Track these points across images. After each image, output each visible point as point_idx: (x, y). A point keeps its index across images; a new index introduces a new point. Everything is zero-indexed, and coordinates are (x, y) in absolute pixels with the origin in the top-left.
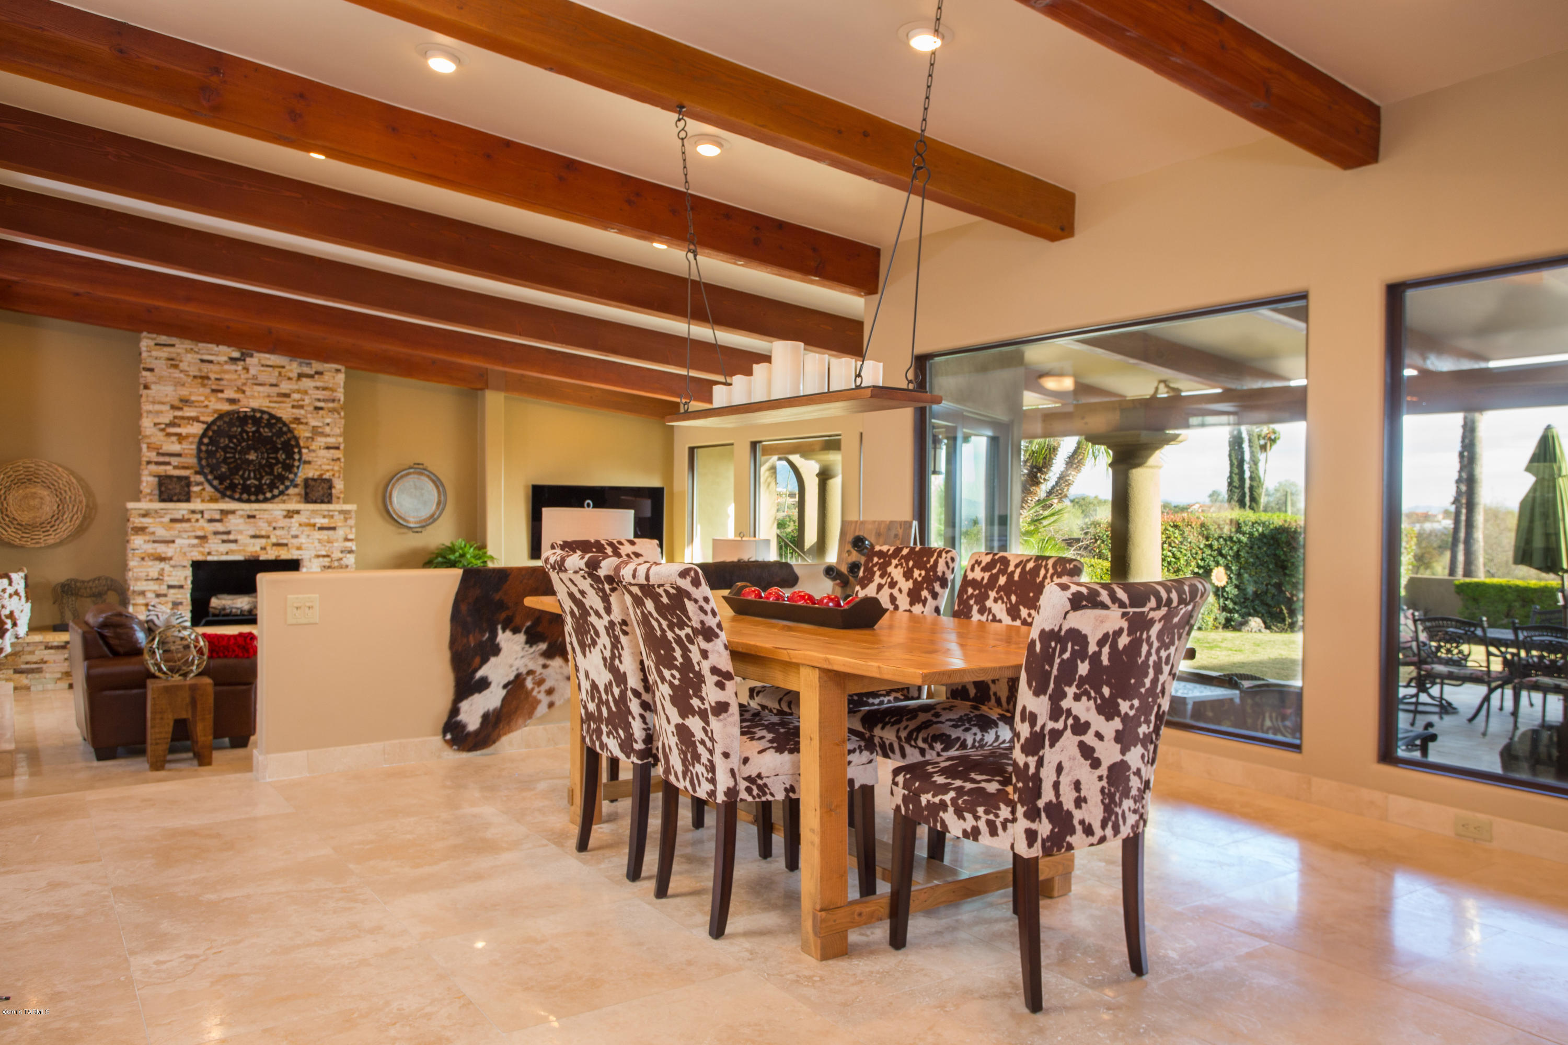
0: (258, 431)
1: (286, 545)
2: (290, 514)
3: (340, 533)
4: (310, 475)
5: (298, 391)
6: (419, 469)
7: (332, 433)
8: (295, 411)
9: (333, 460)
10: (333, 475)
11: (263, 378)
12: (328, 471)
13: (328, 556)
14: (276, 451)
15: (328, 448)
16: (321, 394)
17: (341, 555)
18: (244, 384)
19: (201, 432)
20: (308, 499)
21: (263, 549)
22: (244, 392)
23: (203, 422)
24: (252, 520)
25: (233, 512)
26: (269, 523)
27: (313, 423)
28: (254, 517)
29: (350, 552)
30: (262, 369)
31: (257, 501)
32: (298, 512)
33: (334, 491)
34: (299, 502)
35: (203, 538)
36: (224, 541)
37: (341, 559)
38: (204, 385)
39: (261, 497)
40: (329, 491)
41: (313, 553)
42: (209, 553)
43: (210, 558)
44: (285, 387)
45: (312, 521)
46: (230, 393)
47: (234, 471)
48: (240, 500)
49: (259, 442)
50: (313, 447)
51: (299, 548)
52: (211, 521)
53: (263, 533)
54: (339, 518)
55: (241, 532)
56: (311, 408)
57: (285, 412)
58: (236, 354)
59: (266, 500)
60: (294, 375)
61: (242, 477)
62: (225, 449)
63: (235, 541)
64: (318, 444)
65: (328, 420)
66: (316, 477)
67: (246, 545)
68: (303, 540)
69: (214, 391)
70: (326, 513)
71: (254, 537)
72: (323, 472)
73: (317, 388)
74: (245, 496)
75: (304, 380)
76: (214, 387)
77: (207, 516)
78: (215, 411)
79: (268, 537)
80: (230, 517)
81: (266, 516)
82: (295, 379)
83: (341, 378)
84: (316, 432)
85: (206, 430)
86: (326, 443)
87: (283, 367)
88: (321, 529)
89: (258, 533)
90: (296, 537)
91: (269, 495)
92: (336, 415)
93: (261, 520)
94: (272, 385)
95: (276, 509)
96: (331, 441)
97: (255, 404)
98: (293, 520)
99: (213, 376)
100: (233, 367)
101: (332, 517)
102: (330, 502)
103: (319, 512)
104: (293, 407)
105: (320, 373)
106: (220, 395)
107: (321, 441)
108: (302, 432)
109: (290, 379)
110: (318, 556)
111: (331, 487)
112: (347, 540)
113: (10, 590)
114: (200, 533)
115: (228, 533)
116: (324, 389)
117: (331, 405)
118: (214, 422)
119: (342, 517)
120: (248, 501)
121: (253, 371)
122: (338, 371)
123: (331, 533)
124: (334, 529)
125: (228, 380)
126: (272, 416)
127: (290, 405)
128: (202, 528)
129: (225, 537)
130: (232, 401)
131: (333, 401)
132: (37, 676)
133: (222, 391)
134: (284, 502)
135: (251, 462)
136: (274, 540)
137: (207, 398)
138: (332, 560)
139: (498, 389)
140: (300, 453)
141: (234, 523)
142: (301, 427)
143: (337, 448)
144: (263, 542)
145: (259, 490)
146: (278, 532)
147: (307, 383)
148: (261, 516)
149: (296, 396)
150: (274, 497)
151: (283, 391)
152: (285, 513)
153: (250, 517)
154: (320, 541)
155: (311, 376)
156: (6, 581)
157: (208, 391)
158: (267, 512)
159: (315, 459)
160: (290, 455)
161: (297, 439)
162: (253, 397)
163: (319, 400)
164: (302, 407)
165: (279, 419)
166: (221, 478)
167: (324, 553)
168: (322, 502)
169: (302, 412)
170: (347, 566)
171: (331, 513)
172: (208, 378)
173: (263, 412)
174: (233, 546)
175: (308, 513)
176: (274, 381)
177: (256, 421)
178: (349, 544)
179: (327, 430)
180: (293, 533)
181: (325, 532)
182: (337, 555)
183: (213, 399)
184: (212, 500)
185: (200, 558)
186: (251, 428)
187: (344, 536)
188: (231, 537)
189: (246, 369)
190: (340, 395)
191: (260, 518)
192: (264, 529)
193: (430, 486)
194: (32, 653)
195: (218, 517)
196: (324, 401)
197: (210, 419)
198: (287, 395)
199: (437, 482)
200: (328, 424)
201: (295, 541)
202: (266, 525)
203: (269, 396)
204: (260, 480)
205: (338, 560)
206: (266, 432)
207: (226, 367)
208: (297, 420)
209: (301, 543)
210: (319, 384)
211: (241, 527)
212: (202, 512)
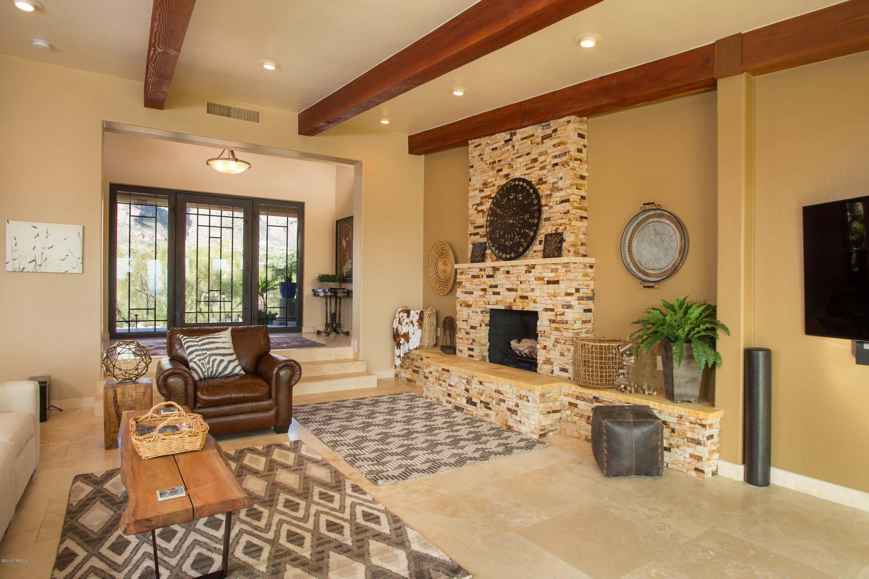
0: (517, 197)
1: (526, 298)
2: (530, 269)
3: (563, 287)
4: (549, 231)
5: (544, 153)
7: (563, 187)
9: (565, 213)
10: (565, 228)
12: (561, 225)
13: (552, 310)
14: (524, 212)
16: (557, 151)
18: (513, 159)
20: (544, 254)
21: (515, 300)
22: (512, 166)
23: (492, 198)
24: (508, 275)
25: (498, 269)
26: (518, 278)
27: (552, 180)
28: (509, 272)
30: (522, 142)
31: (511, 258)
32: (536, 267)
33: (564, 245)
34: (540, 257)
36: (495, 293)
37: (563, 314)
39: (513, 255)
40: (559, 245)
41: (544, 306)
44: (534, 152)
45: (543, 275)
46: (505, 171)
47: (502, 235)
48: (502, 258)
49: (516, 206)
50: (551, 204)
51: (535, 301)
52: (489, 276)
53: (514, 287)
54: (562, 271)
55: (502, 286)
56: (550, 167)
57: (533, 176)
58: (508, 137)
59: (516, 257)
61: (504, 238)
62: (498, 217)
63: (499, 293)
64: (555, 199)
65: (561, 175)
66: (553, 232)
68: (537, 293)
69: (498, 171)
70: (553, 267)
71: (510, 290)
72: (557, 227)
73: (555, 146)
74: (504, 256)
76: (497, 168)
78: (499, 187)
79: (516, 290)
81: (515, 271)
82: (540, 143)
83: (570, 129)
84: (555, 189)
85: (491, 204)
86: (561, 197)
87: (533, 135)
88: (549, 282)
89: (511, 286)
90: (533, 290)
91: (517, 252)
92: (567, 168)
93: (513, 275)
94: (527, 154)
95: (522, 265)
96: (563, 194)
98: (531, 274)
99: (498, 160)
100: (506, 148)
101: (557, 270)
102: (560, 255)
103: (548, 266)
105: (556, 130)
106: (501, 173)
107: (558, 196)
108: (545, 191)
109: (538, 144)
110: (547, 310)
111: (562, 240)
112: (568, 294)
115: (496, 286)
116: (561, 144)
117: (564, 159)
118: (495, 196)
119: (564, 270)
120: (505, 259)
121: (518, 146)
122: (570, 122)
123: (556, 286)
124: (557, 282)
125: (503, 160)
126: (524, 182)
127: (538, 168)
130: (507, 176)
131: (567, 153)
133: (501, 170)
134: (526, 258)
135: (509, 225)
136: (520, 293)
137: (495, 178)
138: (556, 314)
140: (541, 211)
142: (543, 186)
143: (568, 201)
144: (514, 294)
145: (512, 249)
146: (523, 286)
147: (547, 144)
148: (513, 272)
150: (520, 254)
152: (525, 268)
153: (507, 272)
154: (546, 295)
155: (552, 136)
157: (495, 172)
158: (516, 268)
159: (552, 215)
160: (534, 214)
161: (539, 198)
163: (556, 157)
164: (545, 167)
165: (531, 183)
166: (494, 242)
167: (551, 306)
168: (553, 256)
169: (544, 172)
170: (567, 322)
171: (556, 267)
173: (521, 180)
174: (498, 297)
175: (540, 267)
177: (516, 189)
178: (568, 298)
180: (532, 286)
181: (551, 286)
182: (559, 310)
183: (497, 178)
184: (496, 260)
186: (512, 196)
187: (565, 291)
188: (498, 290)
190: (570, 146)
191: (512, 274)
192: (514, 282)
193: (672, 229)
195: (491, 273)
198: (537, 160)
200: (561, 178)
201: (532, 294)
202: (516, 279)
203: (526, 165)
205: (561, 315)
206: (520, 197)
207: (503, 149)
208: (541, 181)
209: (536, 297)
210: (556, 141)
211: (503, 281)
212: (485, 270)
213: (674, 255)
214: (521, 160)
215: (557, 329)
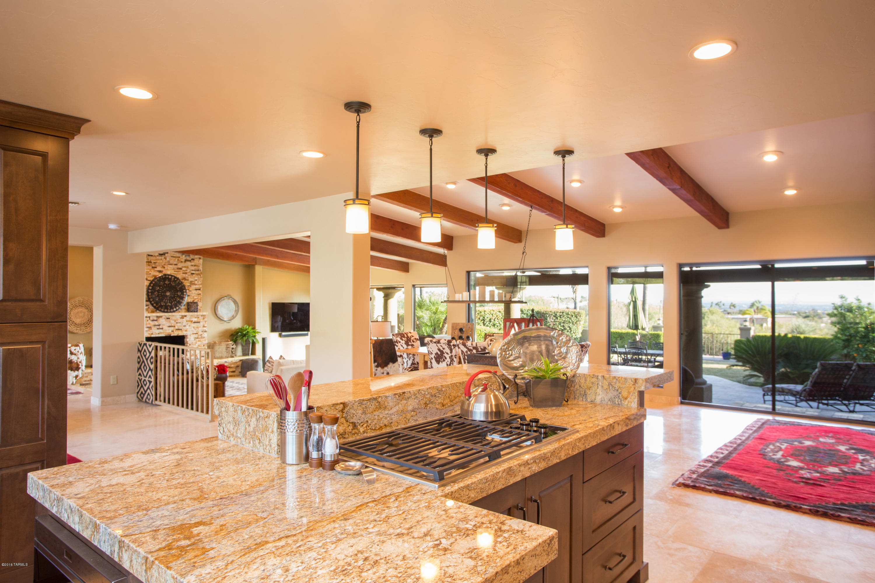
0: (170, 283)
1: (181, 329)
2: (183, 317)
3: (201, 324)
4: (189, 301)
5: (185, 267)
6: (229, 297)
7: (198, 284)
8: (184, 275)
9: (198, 294)
10: (198, 301)
11: (171, 262)
12: (196, 299)
13: (197, 333)
14: (178, 291)
15: (196, 290)
16: (193, 268)
17: (202, 333)
18: (165, 265)
19: (148, 284)
20: (188, 310)
21: (173, 331)
22: (164, 268)
23: (149, 280)
24: (168, 320)
25: (161, 317)
26: (175, 321)
27: (190, 279)
28: (169, 318)
29: (206, 331)
30: (172, 258)
31: (171, 312)
32: (186, 316)
33: (199, 307)
34: (185, 312)
35: (150, 328)
36: (158, 329)
38: (149, 265)
39: (172, 310)
41: (192, 332)
42: (152, 334)
43: (152, 336)
44: (180, 265)
45: (191, 319)
46: (159, 268)
47: (161, 300)
48: (164, 312)
49: (170, 288)
50: (190, 290)
51: (186, 331)
52: (153, 320)
53: (173, 325)
54: (201, 318)
55: (163, 325)
56: (190, 274)
57: (180, 276)
58: (162, 253)
59: (174, 312)
60: (183, 260)
61: (165, 302)
62: (158, 291)
63: (162, 329)
64: (192, 288)
65: (196, 278)
66: (191, 301)
67: (166, 330)
68: (187, 327)
69: (153, 267)
70: (196, 316)
71: (169, 326)
72: (194, 299)
73: (192, 265)
74: (166, 310)
75: (187, 262)
76: (153, 266)
77: (151, 319)
78: (153, 276)
79: (174, 326)
80: (160, 319)
81: (174, 318)
83: (201, 261)
84: (192, 283)
85: (150, 284)
88: (194, 322)
89: (170, 325)
90: (185, 326)
91: (175, 309)
92: (199, 276)
93: (172, 320)
94: (175, 265)
95: (177, 315)
96: (197, 287)
97: (169, 272)
98: (184, 319)
99: (153, 262)
100: (160, 258)
101: (198, 318)
102: (197, 312)
103: (193, 316)
104: (183, 273)
105: (193, 259)
106: (155, 269)
107: (194, 287)
108: (186, 283)
109: (182, 262)
110: (193, 334)
111: (197, 306)
112: (204, 326)
113: (80, 352)
114: (149, 326)
115: (159, 325)
116: (195, 266)
117: (197, 272)
118: (153, 280)
119: (202, 317)
120: (167, 312)
121: (168, 259)
122: (200, 258)
123: (198, 324)
124: (199, 322)
125: (159, 263)
126: (175, 277)
128: (149, 324)
129: (158, 327)
130: (160, 272)
131: (198, 270)
132: (89, 386)
133: (156, 267)
134: (179, 312)
135: (167, 296)
136: (177, 328)
137: (150, 270)
138: (198, 335)
139: (260, 264)
140: (186, 292)
141: (162, 321)
142: (186, 281)
143: (200, 290)
144: (172, 328)
145: (171, 308)
146: (178, 324)
147: (188, 264)
148: (172, 318)
149: (184, 269)
150: (177, 310)
151: (180, 267)
152: (181, 317)
153: (168, 318)
154: (194, 327)
155: (190, 261)
156: (78, 347)
157: (151, 267)
158: (174, 316)
159: (191, 294)
160: (183, 293)
161: (184, 286)
162: (167, 269)
163: (193, 270)
164: (186, 273)
165: (178, 279)
166: (157, 303)
167: (195, 332)
168: (195, 312)
169: (187, 275)
170: (204, 338)
171: (198, 316)
172: (151, 262)
173: (172, 276)
174: (161, 331)
175: (189, 316)
176: (175, 263)
177: (170, 280)
178: (205, 328)
179: (196, 282)
180: (184, 324)
181: (196, 324)
182: (200, 333)
183: (153, 271)
184: (153, 312)
185: (149, 336)
186: (167, 282)
188: (161, 327)
189: (165, 258)
190: (201, 268)
192: (173, 323)
193: (232, 304)
194: (87, 377)
195: (155, 319)
196: (194, 270)
197: (152, 279)
198: (181, 269)
199: (235, 302)
200: (196, 280)
201: (184, 328)
203: (174, 269)
204: (171, 303)
206: (173, 284)
207: (158, 258)
208: (184, 279)
209: (187, 329)
210: (193, 264)
211: (164, 323)
212: (149, 317)
213: (233, 313)
214: (171, 266)
215: (199, 341)
